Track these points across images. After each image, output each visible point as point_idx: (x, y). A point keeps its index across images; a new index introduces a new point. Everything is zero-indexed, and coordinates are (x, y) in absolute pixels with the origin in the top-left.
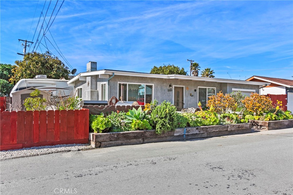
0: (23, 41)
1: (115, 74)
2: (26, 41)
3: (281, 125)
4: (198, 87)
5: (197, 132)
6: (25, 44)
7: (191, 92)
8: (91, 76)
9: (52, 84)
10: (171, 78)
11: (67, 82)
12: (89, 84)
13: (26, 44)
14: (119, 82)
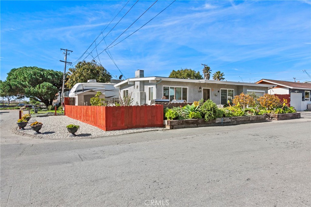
0: (64, 50)
1: (162, 80)
2: (67, 50)
3: (287, 117)
4: (221, 89)
5: (230, 120)
6: (66, 53)
7: (215, 93)
8: (140, 81)
9: (102, 87)
10: (201, 82)
11: (114, 85)
12: (137, 87)
13: (67, 52)
14: (163, 86)
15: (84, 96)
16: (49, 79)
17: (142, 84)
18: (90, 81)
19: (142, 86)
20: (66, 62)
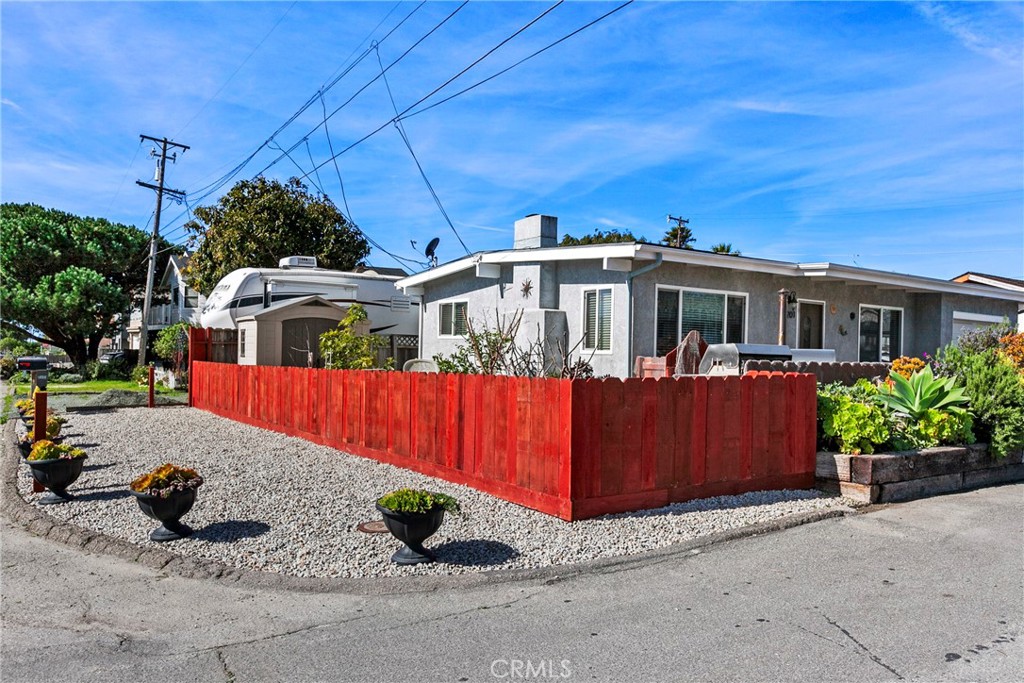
0: (155, 140)
1: (664, 258)
2: (165, 142)
4: (861, 305)
6: (161, 152)
7: (840, 323)
8: (543, 264)
9: (346, 288)
11: (396, 281)
12: (527, 289)
13: (165, 150)
14: (658, 286)
15: (284, 322)
16: (89, 253)
17: (549, 276)
18: (291, 261)
19: (549, 285)
20: (161, 189)
